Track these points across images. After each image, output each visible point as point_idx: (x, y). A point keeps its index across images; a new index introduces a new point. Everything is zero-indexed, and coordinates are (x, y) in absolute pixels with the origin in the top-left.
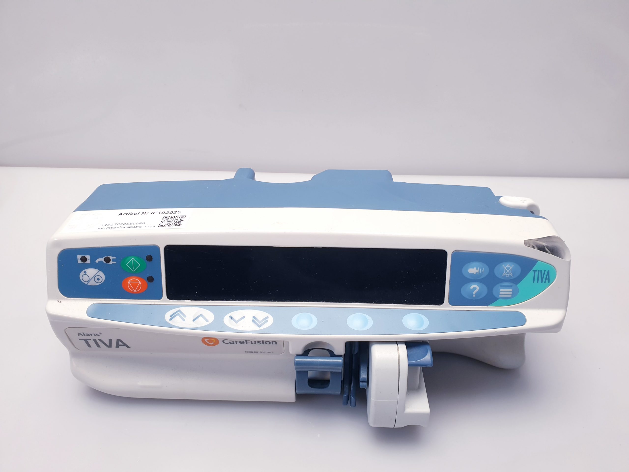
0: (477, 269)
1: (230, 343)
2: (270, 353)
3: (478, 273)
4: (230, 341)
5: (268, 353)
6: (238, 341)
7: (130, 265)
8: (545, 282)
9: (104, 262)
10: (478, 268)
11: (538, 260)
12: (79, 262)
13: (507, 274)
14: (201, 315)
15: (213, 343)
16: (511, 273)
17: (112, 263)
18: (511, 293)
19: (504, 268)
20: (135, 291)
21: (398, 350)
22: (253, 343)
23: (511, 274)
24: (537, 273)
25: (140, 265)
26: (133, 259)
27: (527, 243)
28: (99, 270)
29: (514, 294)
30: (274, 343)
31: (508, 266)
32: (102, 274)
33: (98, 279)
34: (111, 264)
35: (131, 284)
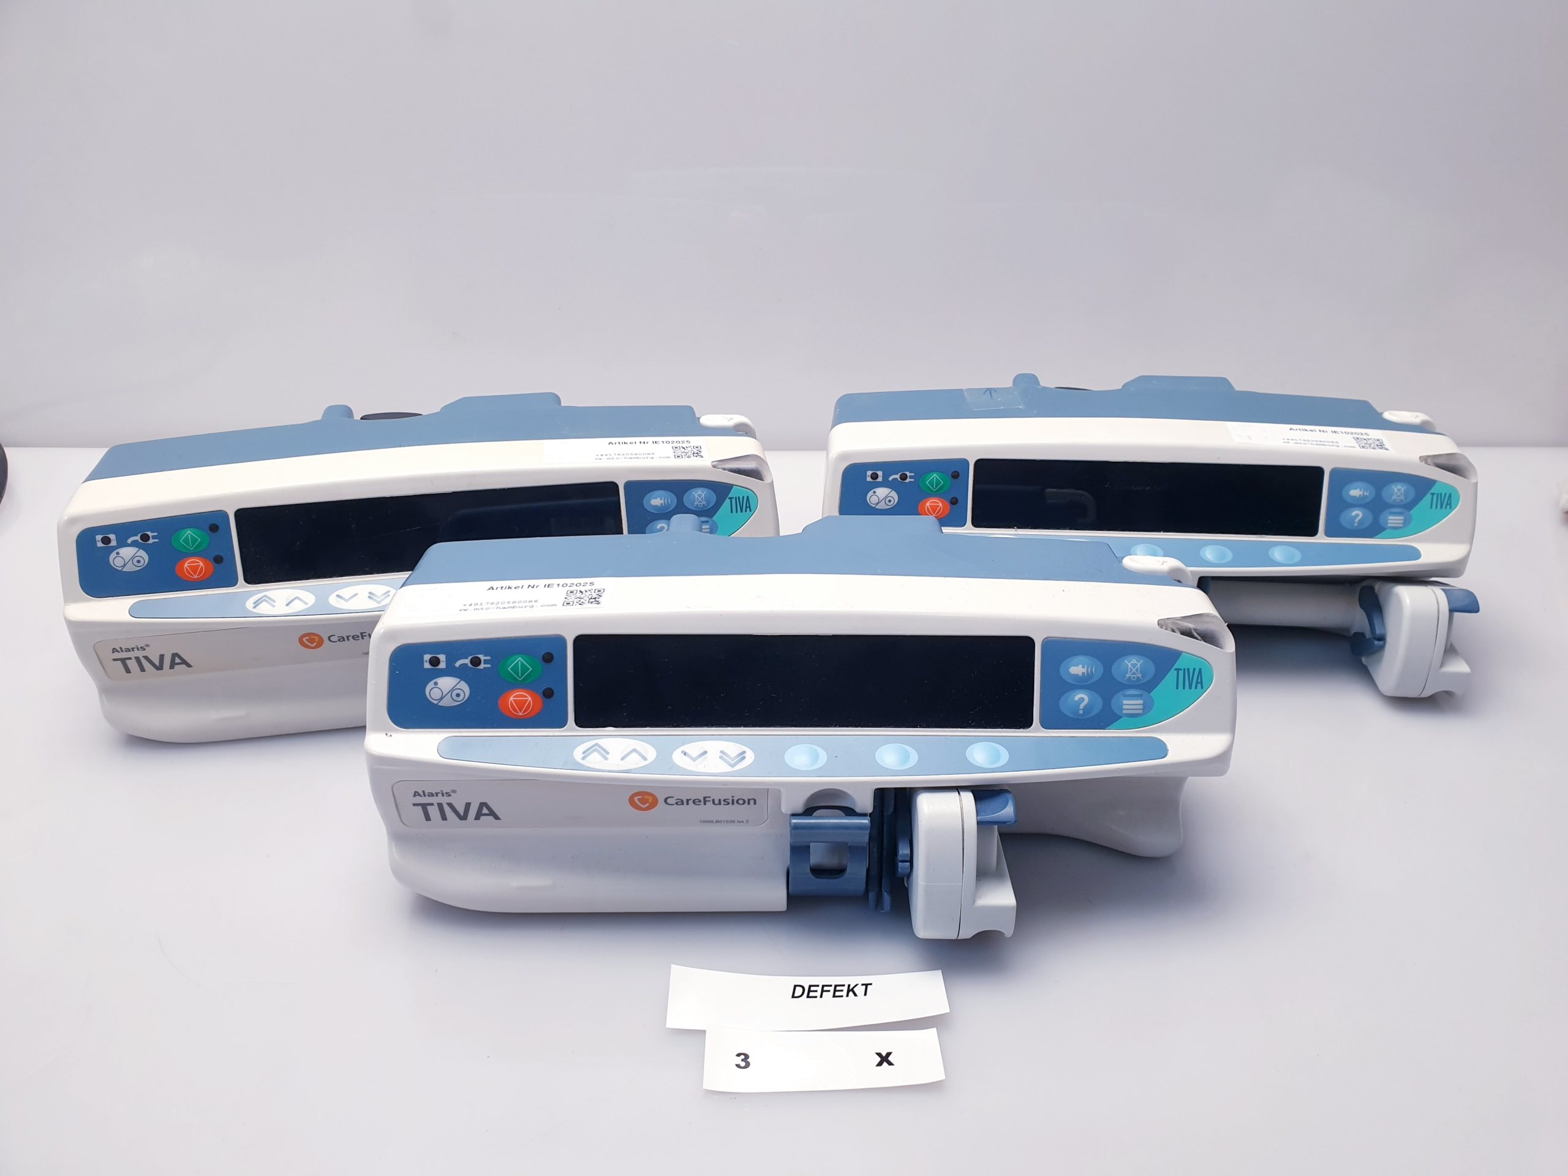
0: (1083, 667)
1: (677, 803)
2: (743, 822)
4: (677, 799)
5: (740, 822)
6: (691, 799)
8: (1196, 688)
9: (470, 665)
10: (1086, 666)
11: (1183, 652)
12: (427, 665)
13: (1133, 676)
14: (634, 750)
15: (647, 805)
16: (1139, 673)
17: (484, 667)
18: (1141, 707)
19: (1128, 666)
20: (521, 714)
21: (961, 800)
22: (717, 802)
23: (1140, 675)
24: (1181, 673)
25: (531, 669)
26: (519, 660)
27: (1162, 624)
28: (460, 680)
29: (1147, 708)
30: (752, 802)
31: (1134, 661)
32: (464, 687)
33: (458, 695)
34: (482, 668)
35: (516, 704)
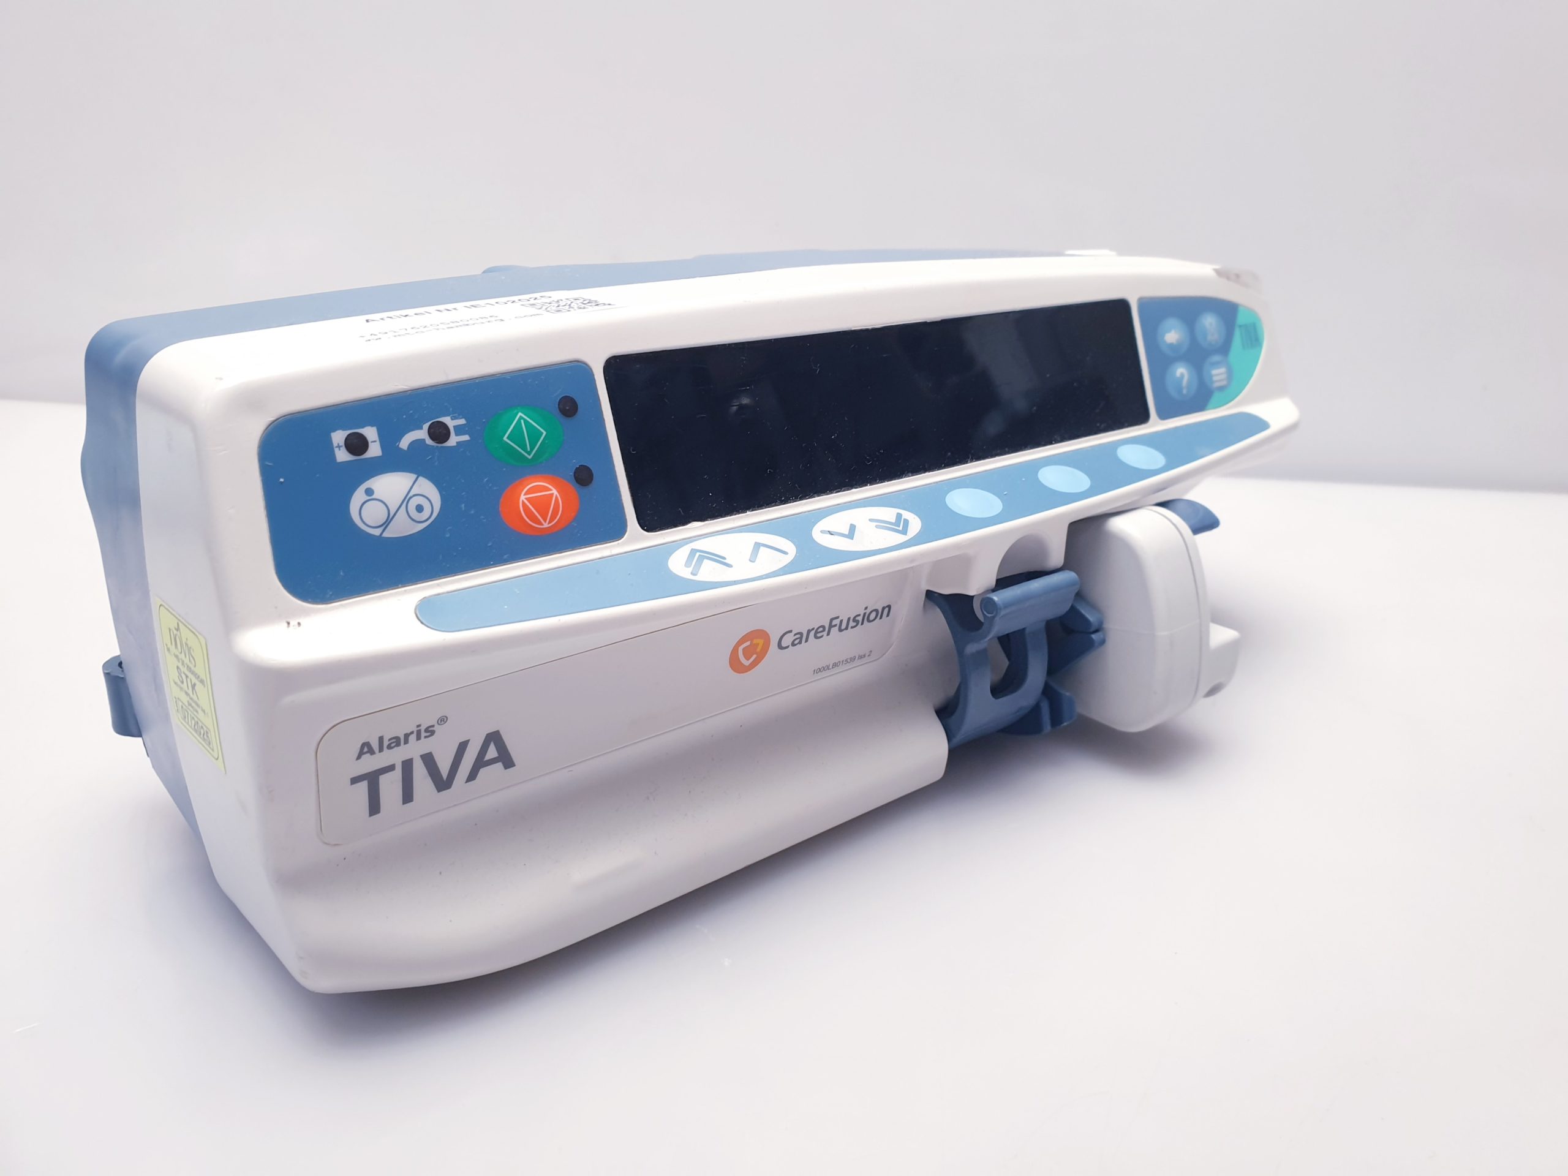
0: (1175, 333)
2: (865, 656)
3: (1179, 342)
5: (861, 657)
7: (517, 436)
9: (429, 442)
10: (1177, 331)
11: (1238, 304)
12: (342, 455)
13: (1211, 338)
14: (759, 545)
15: (752, 658)
16: (1216, 334)
17: (457, 443)
18: (1225, 376)
19: (1206, 326)
20: (546, 525)
22: (844, 624)
23: (1216, 337)
24: (1243, 331)
25: (545, 434)
26: (521, 418)
27: (1221, 271)
28: (414, 476)
29: (1229, 377)
30: (885, 613)
31: (1209, 318)
32: (427, 488)
33: (420, 508)
34: (455, 444)
35: (529, 502)
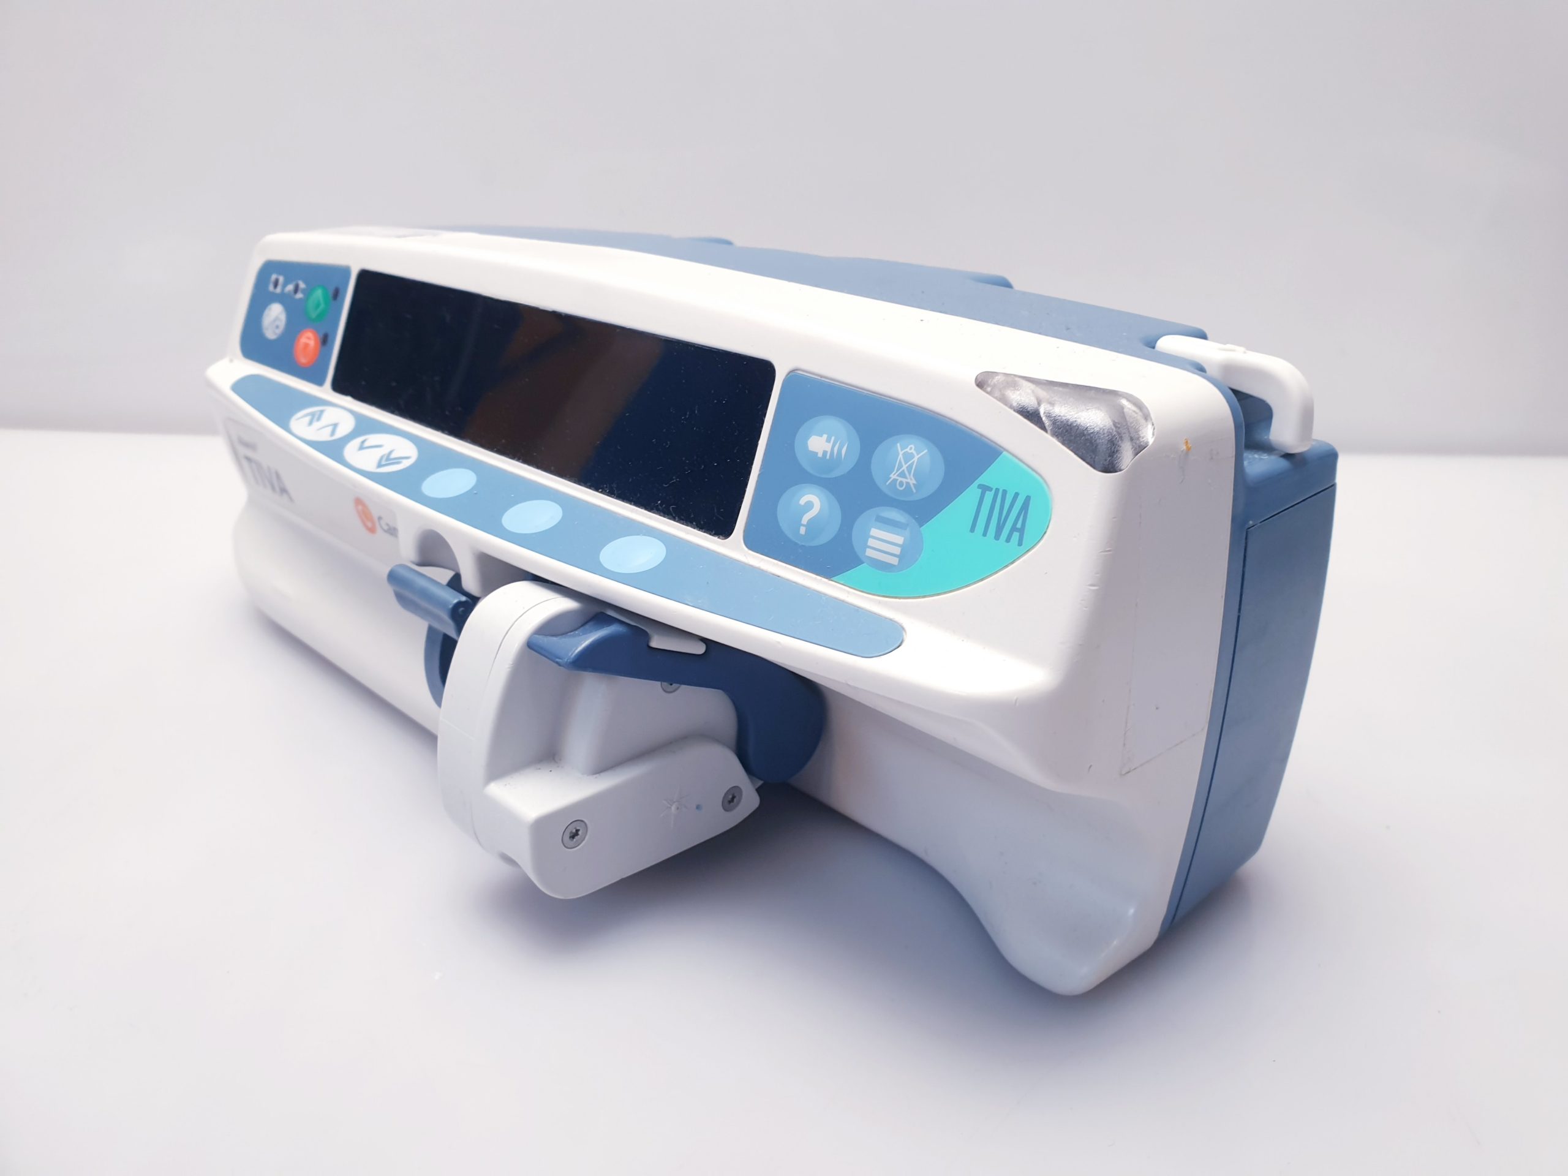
0: (828, 440)
3: (828, 457)
7: (314, 304)
8: (1008, 540)
9: (292, 292)
10: (833, 438)
11: (1005, 450)
12: (271, 288)
13: (900, 479)
14: (336, 425)
16: (913, 478)
18: (897, 550)
19: (900, 456)
20: (302, 360)
23: (914, 482)
24: (989, 496)
25: (322, 306)
26: (319, 294)
27: (985, 382)
28: (283, 309)
29: (909, 555)
31: (911, 449)
32: (284, 318)
33: (277, 327)
34: (298, 297)
35: (303, 346)
